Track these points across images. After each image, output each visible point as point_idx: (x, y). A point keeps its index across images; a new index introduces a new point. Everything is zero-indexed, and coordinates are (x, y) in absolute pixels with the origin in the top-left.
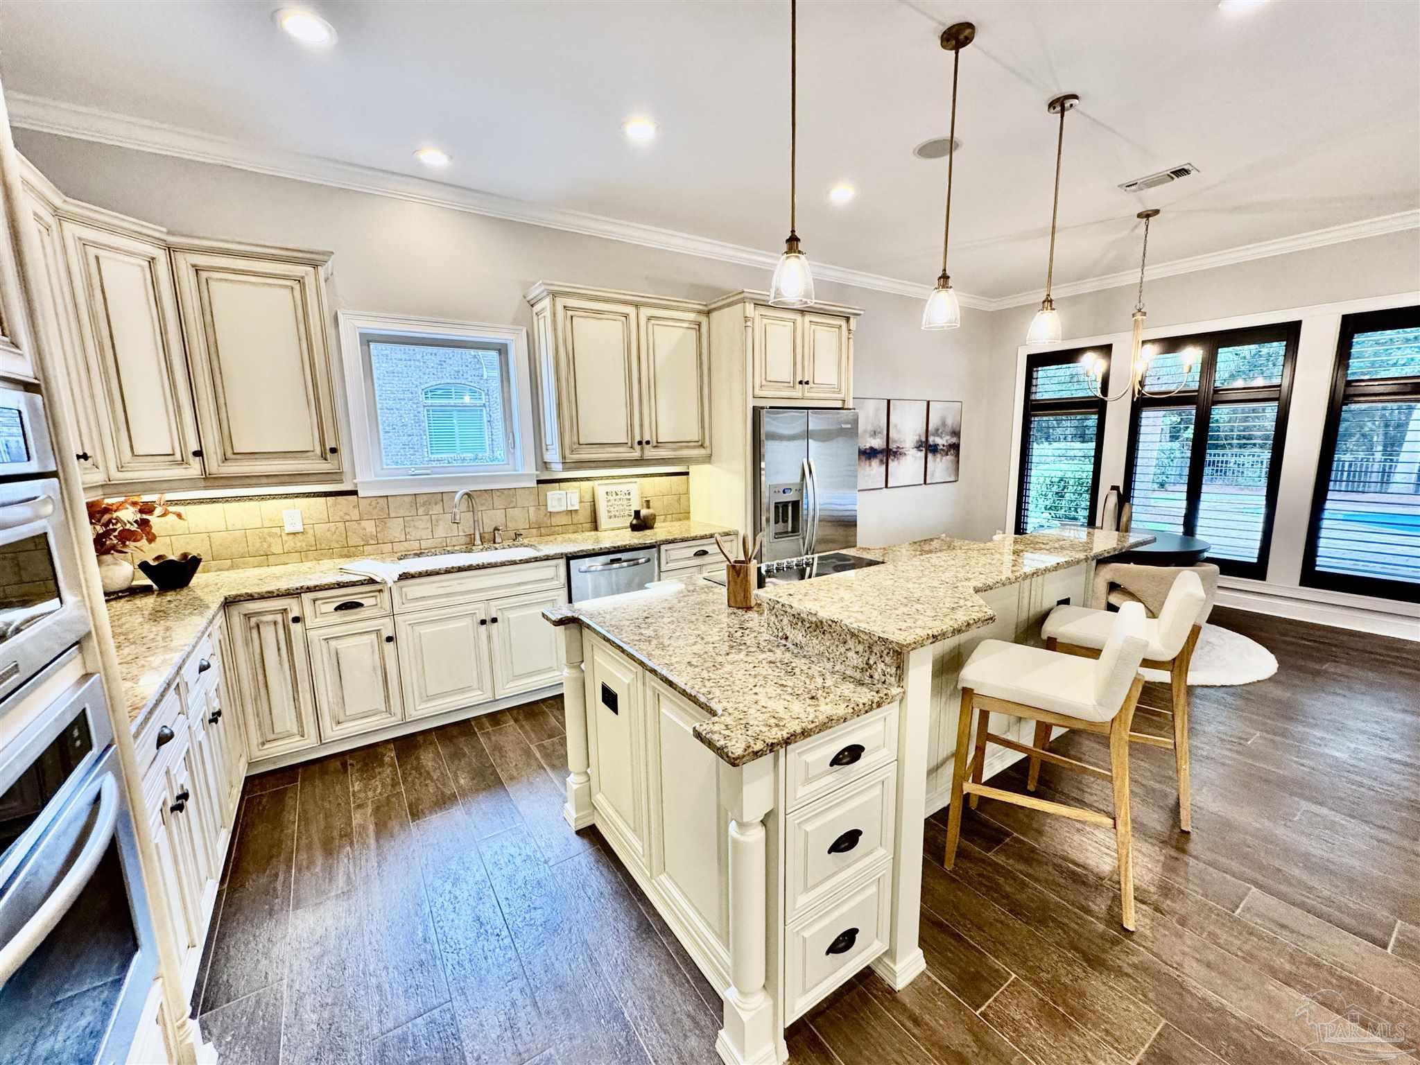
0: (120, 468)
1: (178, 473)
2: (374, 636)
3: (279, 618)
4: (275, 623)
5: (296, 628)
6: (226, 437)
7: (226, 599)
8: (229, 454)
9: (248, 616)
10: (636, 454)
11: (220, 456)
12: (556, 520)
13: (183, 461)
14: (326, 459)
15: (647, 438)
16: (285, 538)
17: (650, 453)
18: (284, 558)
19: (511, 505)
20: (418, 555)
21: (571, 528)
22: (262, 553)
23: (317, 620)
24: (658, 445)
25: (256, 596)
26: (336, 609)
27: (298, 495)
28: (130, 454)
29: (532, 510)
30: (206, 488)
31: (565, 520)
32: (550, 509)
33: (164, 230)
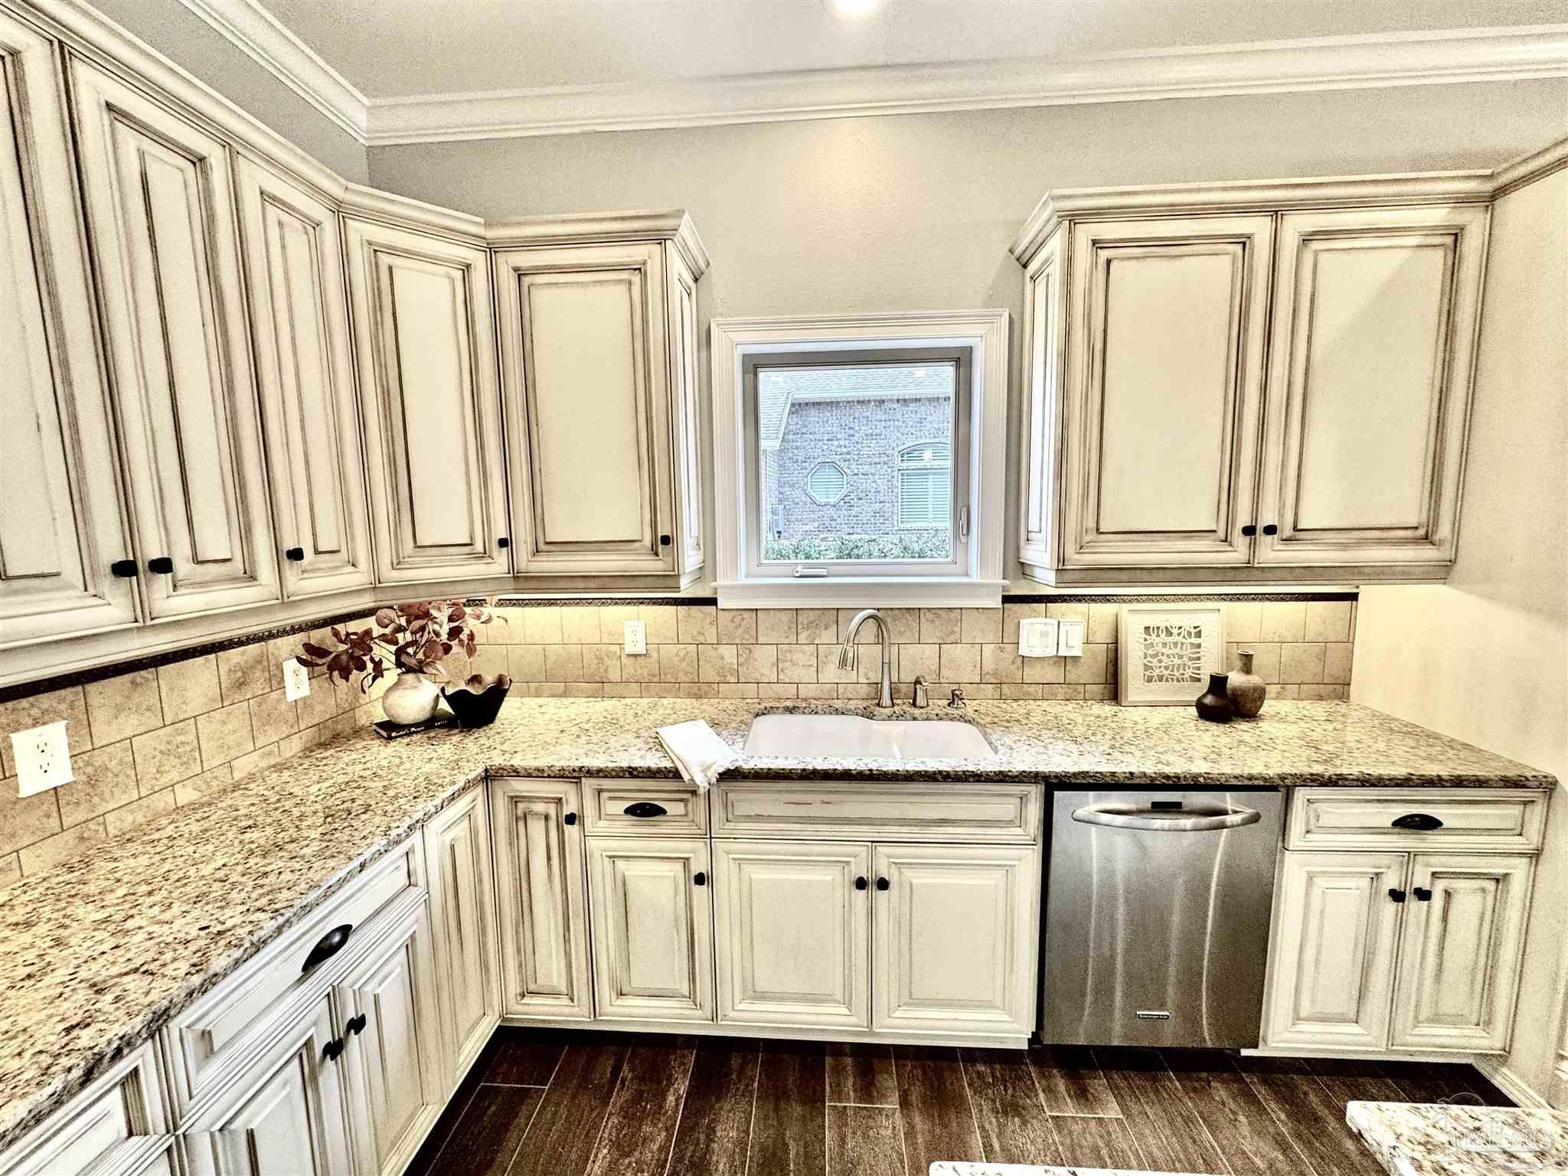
0: (397, 564)
1: (477, 569)
2: (678, 867)
3: (552, 810)
4: (547, 818)
5: (571, 831)
6: (538, 520)
7: (486, 770)
8: (542, 546)
9: (515, 800)
10: (1238, 553)
11: (531, 547)
12: (1032, 674)
13: (485, 555)
14: (656, 554)
15: (1267, 518)
16: (625, 660)
17: (1270, 552)
18: (620, 689)
19: (952, 639)
20: (790, 710)
21: (1061, 691)
22: (598, 679)
23: (601, 823)
24: (1298, 534)
25: (523, 772)
26: (629, 811)
27: (642, 601)
28: (412, 545)
29: (988, 650)
30: (517, 591)
31: (1053, 674)
32: (1024, 651)
33: (482, 221)
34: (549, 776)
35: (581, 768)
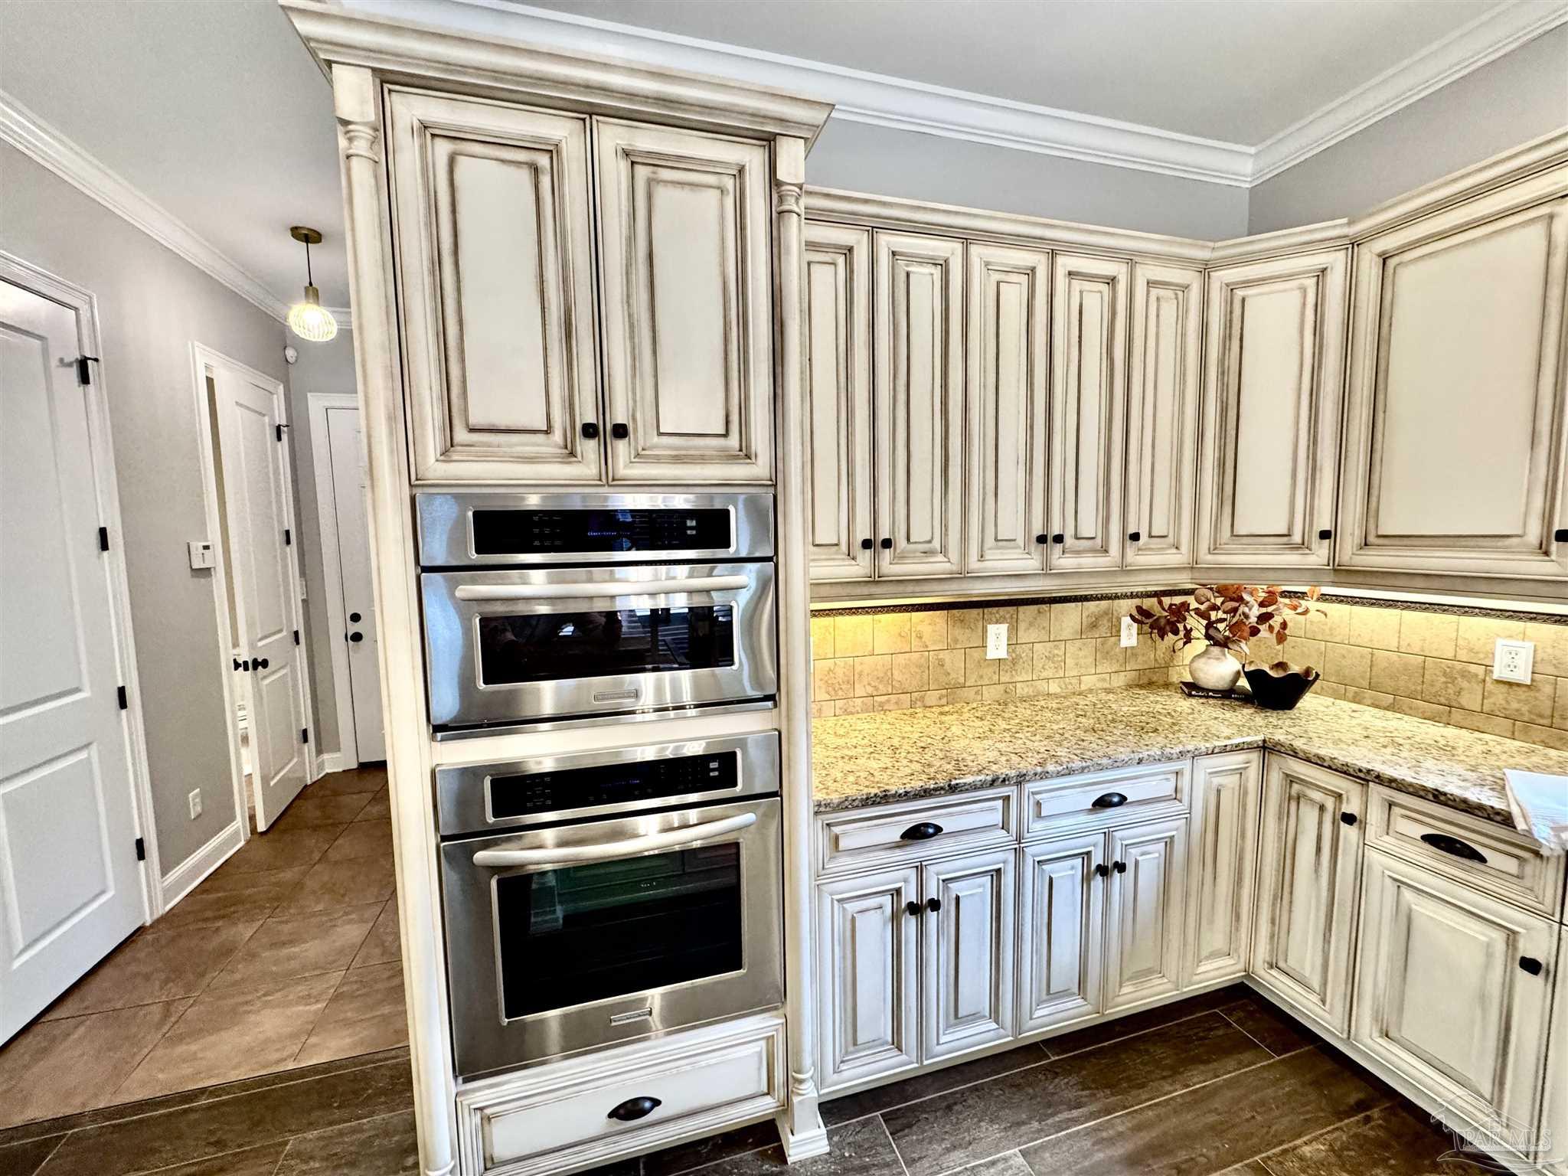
0: (1214, 549)
1: (1292, 559)
3: (1330, 803)
4: (1322, 808)
5: (1348, 832)
6: (1371, 510)
7: (1264, 741)
8: (1372, 539)
9: (1291, 779)
11: (1358, 539)
13: (1303, 546)
14: (1547, 553)
16: (1489, 686)
18: (1479, 721)
22: (1443, 700)
23: (1386, 838)
25: (1301, 754)
26: (1426, 838)
27: (1534, 617)
28: (1229, 534)
33: (1345, 220)
34: (1330, 767)
35: (1369, 771)
